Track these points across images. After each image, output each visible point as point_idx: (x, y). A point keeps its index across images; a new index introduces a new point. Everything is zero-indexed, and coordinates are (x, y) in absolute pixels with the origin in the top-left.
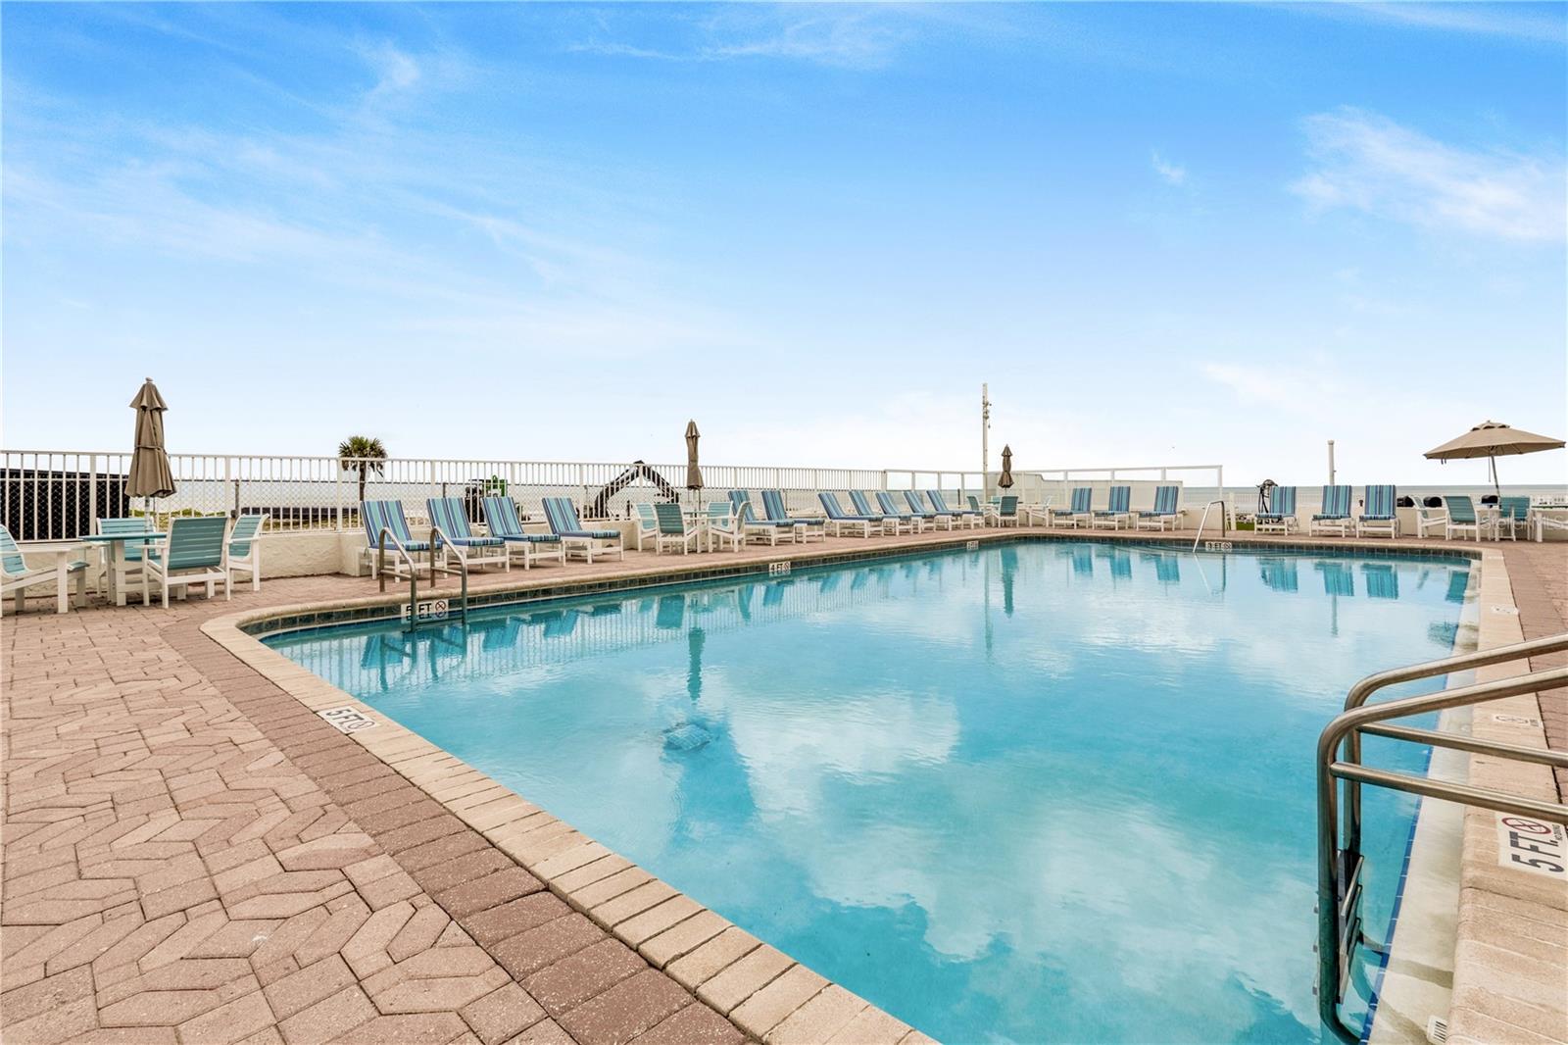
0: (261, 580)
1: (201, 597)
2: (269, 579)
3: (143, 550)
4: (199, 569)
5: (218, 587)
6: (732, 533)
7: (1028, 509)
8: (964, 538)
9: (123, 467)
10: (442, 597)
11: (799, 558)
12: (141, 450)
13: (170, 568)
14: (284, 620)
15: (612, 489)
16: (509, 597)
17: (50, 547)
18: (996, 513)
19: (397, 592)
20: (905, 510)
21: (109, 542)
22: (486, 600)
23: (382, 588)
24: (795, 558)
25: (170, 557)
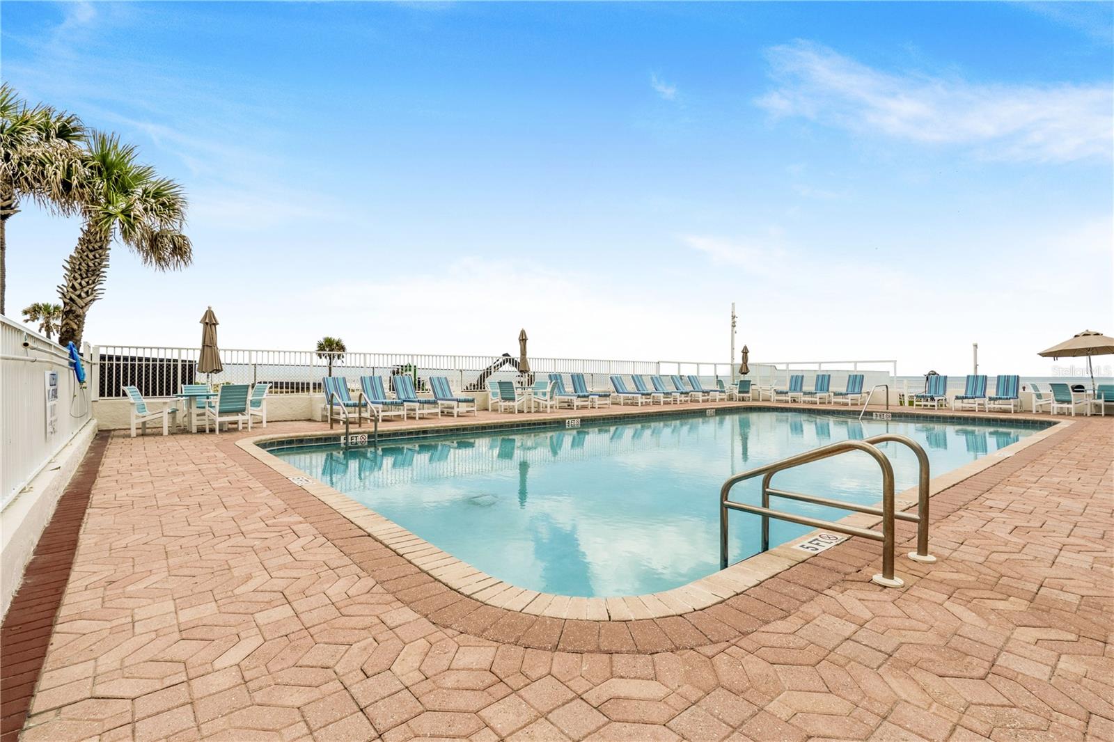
0: (267, 422)
1: (236, 430)
2: (272, 422)
3: (206, 402)
4: (234, 413)
5: (244, 425)
6: (546, 401)
7: (760, 390)
8: (704, 407)
9: (195, 356)
10: (364, 432)
11: (586, 417)
12: (205, 347)
13: (219, 413)
14: (278, 442)
15: (487, 372)
16: (402, 434)
17: (158, 400)
18: (736, 392)
19: (339, 429)
20: (671, 388)
21: (188, 398)
22: (389, 435)
23: (332, 427)
24: (583, 417)
25: (220, 406)
